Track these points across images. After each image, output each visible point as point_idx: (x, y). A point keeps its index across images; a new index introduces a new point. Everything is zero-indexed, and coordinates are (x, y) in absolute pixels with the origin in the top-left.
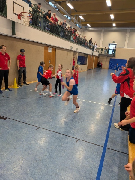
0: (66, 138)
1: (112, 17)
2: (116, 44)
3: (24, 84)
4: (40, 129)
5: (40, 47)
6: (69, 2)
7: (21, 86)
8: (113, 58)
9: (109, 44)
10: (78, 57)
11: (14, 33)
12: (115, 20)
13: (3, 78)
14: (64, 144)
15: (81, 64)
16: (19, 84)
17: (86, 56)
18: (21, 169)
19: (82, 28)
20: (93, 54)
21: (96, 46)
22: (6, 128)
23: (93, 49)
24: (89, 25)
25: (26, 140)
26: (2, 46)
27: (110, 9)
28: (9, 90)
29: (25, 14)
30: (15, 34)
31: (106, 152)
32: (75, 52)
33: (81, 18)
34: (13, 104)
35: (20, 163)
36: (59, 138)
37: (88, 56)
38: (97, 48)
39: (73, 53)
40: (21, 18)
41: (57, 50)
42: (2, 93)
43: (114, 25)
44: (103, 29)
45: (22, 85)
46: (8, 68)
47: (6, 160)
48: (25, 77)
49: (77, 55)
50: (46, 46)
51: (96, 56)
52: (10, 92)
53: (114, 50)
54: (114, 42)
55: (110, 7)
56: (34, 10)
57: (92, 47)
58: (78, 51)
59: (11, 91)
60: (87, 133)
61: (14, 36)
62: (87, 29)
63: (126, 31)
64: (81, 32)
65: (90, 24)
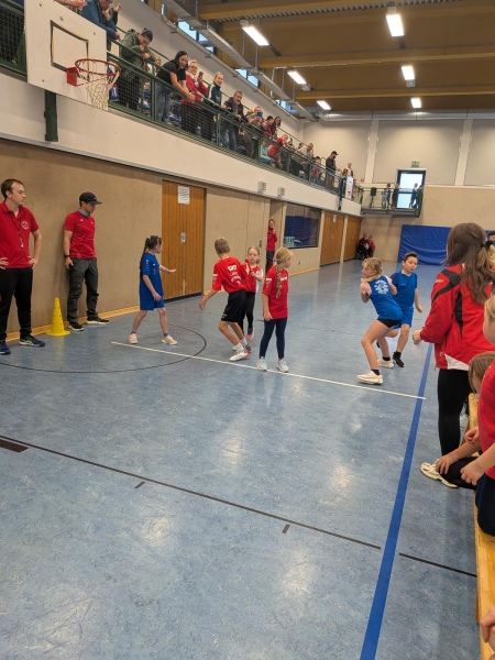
0: (243, 517)
1: (408, 73)
2: (424, 173)
3: (89, 319)
4: (148, 484)
5: (147, 183)
6: (252, 21)
7: (77, 326)
8: (414, 222)
9: (400, 172)
10: (287, 218)
11: (51, 134)
12: (419, 86)
13: (14, 299)
14: (238, 542)
15: (298, 246)
16: (71, 319)
17: (314, 216)
18: (77, 636)
19: (298, 116)
20: (340, 208)
21: (350, 180)
22: (23, 484)
23: (341, 192)
24: (324, 105)
25: (97, 528)
26: (10, 181)
27: (402, 45)
28: (36, 342)
29: (93, 67)
30: (55, 138)
31: (395, 567)
32: (275, 202)
33: (297, 78)
34: (48, 392)
35: (75, 613)
36: (217, 519)
37: (323, 215)
38: (354, 186)
39: (268, 205)
40: (80, 81)
41: (210, 196)
42: (9, 353)
43: (416, 103)
44: (376, 119)
45: (80, 322)
46: (31, 262)
47: (23, 601)
48: (93, 295)
49: (283, 212)
50: (171, 182)
51: (352, 217)
52: (38, 349)
53: (417, 195)
54: (415, 164)
55: (399, 39)
56: (124, 51)
57: (336, 185)
58: (287, 197)
59: (43, 345)
60: (324, 500)
61: (53, 145)
62: (317, 117)
63: (458, 126)
64: (298, 129)
65: (329, 101)
